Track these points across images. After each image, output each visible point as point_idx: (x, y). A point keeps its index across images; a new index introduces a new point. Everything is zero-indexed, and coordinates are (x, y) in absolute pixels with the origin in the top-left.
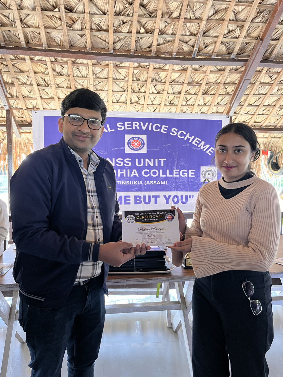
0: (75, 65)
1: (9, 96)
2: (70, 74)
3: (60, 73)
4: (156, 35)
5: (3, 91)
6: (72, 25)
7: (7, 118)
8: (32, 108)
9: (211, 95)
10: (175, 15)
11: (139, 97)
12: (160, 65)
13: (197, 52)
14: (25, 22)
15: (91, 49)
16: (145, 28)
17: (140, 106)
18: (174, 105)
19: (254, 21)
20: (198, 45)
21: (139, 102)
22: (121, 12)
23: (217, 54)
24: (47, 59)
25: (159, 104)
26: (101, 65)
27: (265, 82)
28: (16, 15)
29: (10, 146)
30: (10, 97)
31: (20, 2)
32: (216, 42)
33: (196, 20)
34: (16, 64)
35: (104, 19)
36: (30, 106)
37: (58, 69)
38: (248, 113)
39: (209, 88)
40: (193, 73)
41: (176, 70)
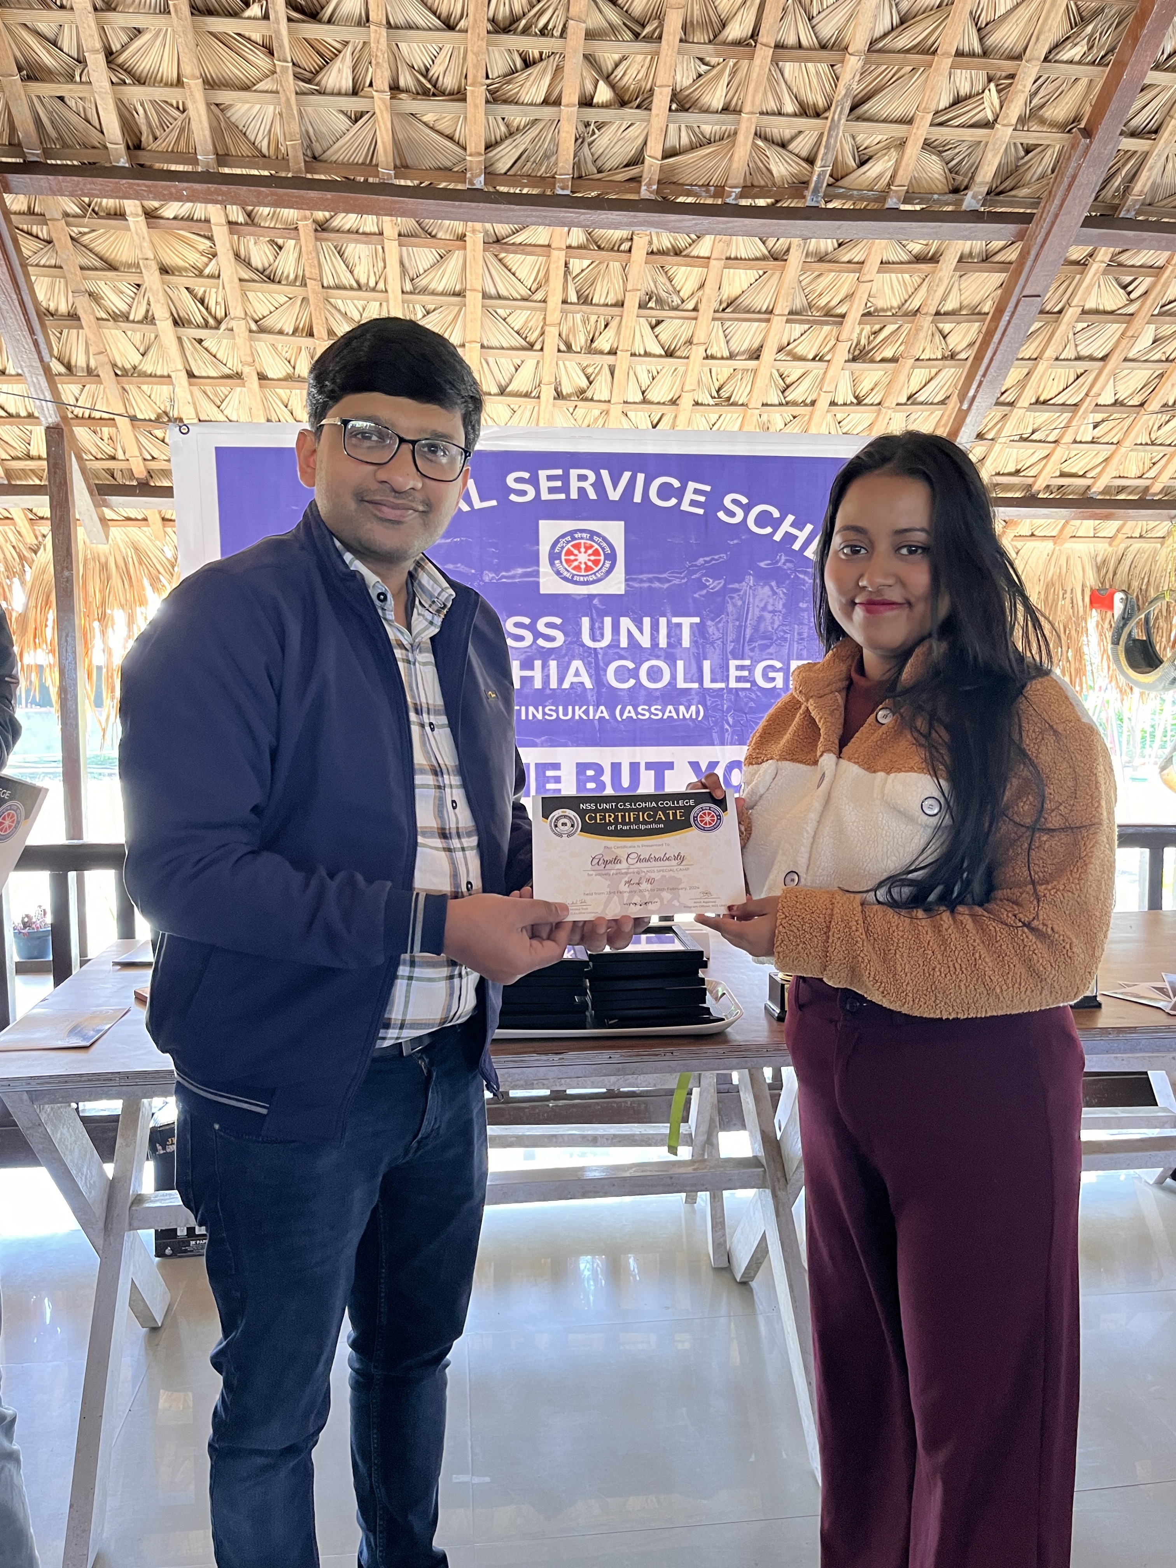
0: (326, 240)
1: (57, 367)
2: (307, 275)
3: (267, 273)
4: (658, 115)
5: (33, 349)
6: (318, 72)
7: (52, 461)
8: (150, 420)
9: (883, 360)
10: (736, 30)
11: (589, 370)
12: (676, 239)
13: (825, 184)
14: (124, 62)
15: (392, 172)
16: (613, 86)
17: (595, 410)
18: (734, 404)
19: (1057, 58)
20: (830, 156)
21: (589, 394)
22: (515, 20)
23: (907, 192)
24: (214, 212)
25: (674, 402)
26: (434, 237)
27: (1101, 307)
28: (88, 32)
29: (66, 573)
30: (60, 374)
32: (902, 144)
33: (824, 53)
34: (85, 234)
35: (448, 48)
36: (145, 412)
37: (260, 254)
38: (1034, 437)
39: (875, 333)
40: (809, 273)
41: (741, 259)
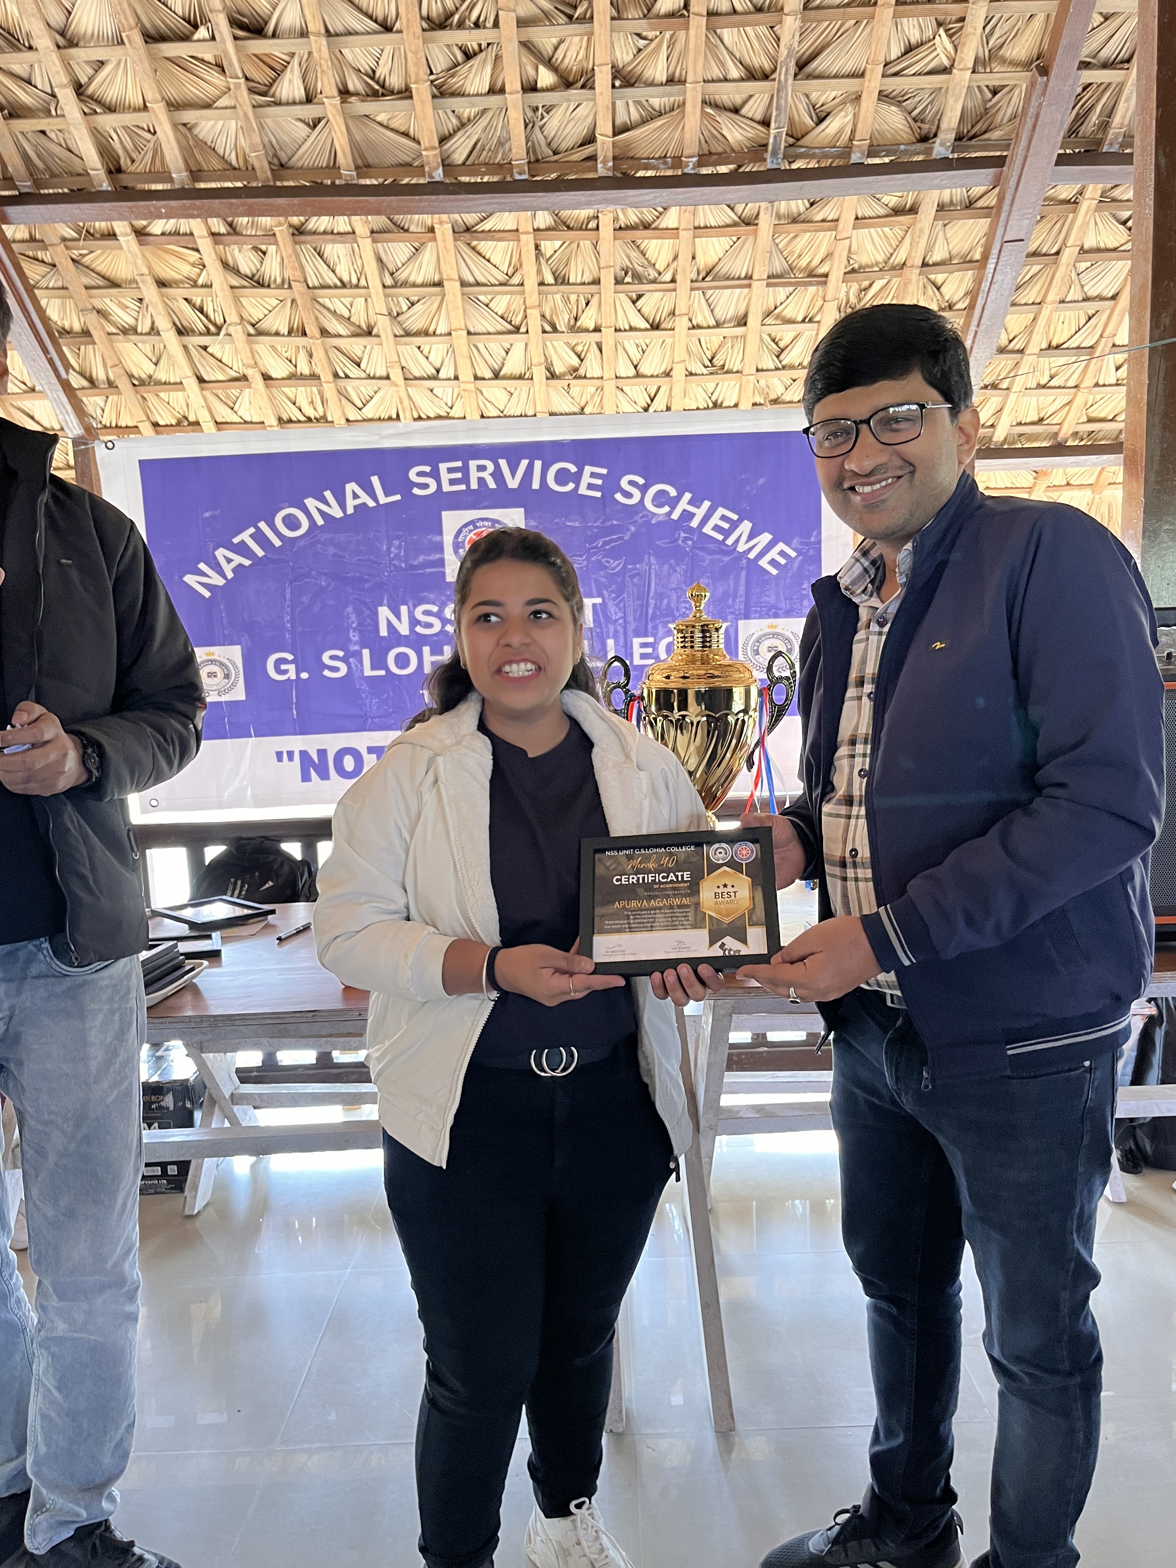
0: (304, 243)
1: (77, 381)
2: (292, 277)
3: (256, 278)
4: (601, 93)
5: (49, 367)
6: (271, 85)
7: (79, 470)
8: (172, 425)
10: (667, 3)
11: (579, 349)
12: (642, 213)
13: (782, 147)
14: (94, 93)
15: (354, 173)
16: (555, 69)
17: (590, 388)
18: (729, 372)
20: (782, 117)
21: (582, 372)
22: (449, 15)
23: (871, 145)
24: (196, 226)
25: (667, 374)
26: (407, 231)
27: (1102, 246)
28: (54, 69)
30: (83, 388)
31: (64, 18)
32: (857, 98)
33: (760, 16)
34: (85, 255)
35: (388, 50)
36: (166, 417)
37: (246, 261)
38: (1052, 383)
39: (865, 289)
40: (784, 235)
41: (711, 227)
